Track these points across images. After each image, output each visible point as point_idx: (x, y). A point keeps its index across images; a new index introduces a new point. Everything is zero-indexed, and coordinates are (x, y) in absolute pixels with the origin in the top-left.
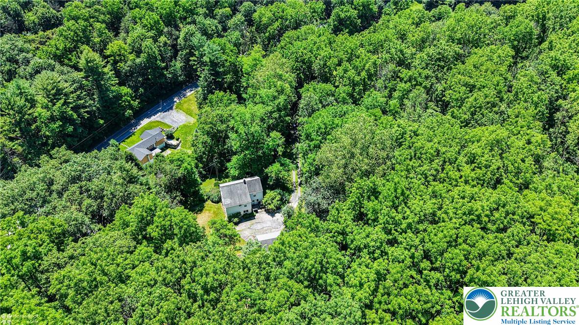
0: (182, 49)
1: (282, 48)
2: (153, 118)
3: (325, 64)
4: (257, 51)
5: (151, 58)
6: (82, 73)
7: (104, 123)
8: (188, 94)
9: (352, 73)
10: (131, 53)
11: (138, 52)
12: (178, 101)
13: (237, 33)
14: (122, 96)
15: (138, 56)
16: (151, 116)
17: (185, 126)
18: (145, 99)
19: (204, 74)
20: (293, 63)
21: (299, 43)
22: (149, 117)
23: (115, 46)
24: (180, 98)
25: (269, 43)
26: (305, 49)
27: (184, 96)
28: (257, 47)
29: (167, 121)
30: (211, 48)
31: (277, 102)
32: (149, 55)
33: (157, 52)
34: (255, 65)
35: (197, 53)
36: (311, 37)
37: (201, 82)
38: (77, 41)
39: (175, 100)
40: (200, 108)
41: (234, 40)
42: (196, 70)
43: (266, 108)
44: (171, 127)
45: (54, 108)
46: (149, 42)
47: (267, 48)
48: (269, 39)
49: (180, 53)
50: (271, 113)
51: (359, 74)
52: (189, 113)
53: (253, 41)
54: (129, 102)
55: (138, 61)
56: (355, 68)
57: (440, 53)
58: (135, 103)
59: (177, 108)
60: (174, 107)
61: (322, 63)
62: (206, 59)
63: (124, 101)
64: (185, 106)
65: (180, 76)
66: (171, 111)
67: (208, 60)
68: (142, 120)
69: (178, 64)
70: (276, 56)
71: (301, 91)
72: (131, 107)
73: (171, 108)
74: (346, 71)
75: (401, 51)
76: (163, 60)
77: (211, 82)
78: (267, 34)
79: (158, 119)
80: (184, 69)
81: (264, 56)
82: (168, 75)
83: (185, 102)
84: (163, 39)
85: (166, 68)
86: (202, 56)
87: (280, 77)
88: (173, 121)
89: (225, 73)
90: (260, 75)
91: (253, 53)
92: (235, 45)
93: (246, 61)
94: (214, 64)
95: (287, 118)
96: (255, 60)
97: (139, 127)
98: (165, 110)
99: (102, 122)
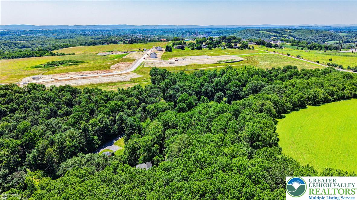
0: (118, 121)
1: (158, 118)
2: (105, 148)
3: (174, 123)
4: (148, 120)
5: (106, 125)
6: (81, 130)
7: (87, 150)
8: (119, 139)
9: (183, 125)
10: (98, 123)
11: (101, 123)
12: (115, 142)
13: (140, 115)
14: (94, 139)
15: (101, 124)
16: (104, 148)
17: (119, 150)
18: (102, 141)
19: (127, 130)
20: (162, 123)
21: (164, 116)
22: (103, 148)
23: (93, 120)
24: (116, 140)
25: (153, 117)
26: (166, 118)
27: (118, 139)
28: (148, 119)
29: (111, 149)
30: (130, 120)
31: (156, 135)
32: (106, 124)
33: (109, 122)
34: (148, 125)
35: (125, 122)
36: (168, 114)
37: (126, 133)
38: (79, 120)
39: (114, 141)
40: (125, 143)
41: (139, 117)
42: (124, 128)
43: (153, 137)
44: (113, 151)
45: (73, 142)
46: (106, 119)
47: (152, 119)
48: (152, 116)
49: (117, 123)
50: (155, 138)
51: (185, 125)
52: (120, 146)
53: (146, 117)
54: (97, 142)
55: (101, 126)
56: (184, 123)
57: (210, 116)
58: (99, 142)
59: (115, 144)
60: (114, 144)
61: (172, 122)
62: (128, 124)
63: (95, 141)
64: (118, 143)
65: (117, 132)
66: (112, 145)
67: (129, 124)
68: (101, 149)
69: (116, 127)
70: (155, 121)
71: (165, 132)
72: (97, 144)
73: (113, 145)
74: (181, 124)
75: (199, 117)
76: (110, 126)
77: (130, 132)
78: (152, 114)
79: (108, 149)
80: (118, 129)
81: (151, 122)
82: (112, 132)
83: (118, 142)
84: (111, 118)
85: (112, 128)
86: (127, 123)
87: (158, 127)
88: (114, 149)
89: (135, 129)
90: (150, 128)
91: (146, 121)
92: (139, 119)
93: (144, 124)
94: (131, 126)
95: (160, 141)
96: (148, 123)
97: (100, 152)
98: (110, 145)
99: (86, 149)
